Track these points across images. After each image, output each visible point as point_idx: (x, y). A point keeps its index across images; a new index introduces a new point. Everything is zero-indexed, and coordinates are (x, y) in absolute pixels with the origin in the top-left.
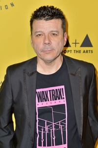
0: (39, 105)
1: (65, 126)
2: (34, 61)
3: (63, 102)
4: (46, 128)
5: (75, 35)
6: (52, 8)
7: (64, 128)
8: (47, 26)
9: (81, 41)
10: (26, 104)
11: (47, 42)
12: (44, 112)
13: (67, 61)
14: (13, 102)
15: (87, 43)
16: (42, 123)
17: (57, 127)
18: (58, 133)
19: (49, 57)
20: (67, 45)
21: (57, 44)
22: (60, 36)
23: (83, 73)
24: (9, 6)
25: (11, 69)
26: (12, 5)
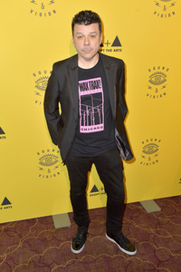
0: (81, 93)
1: (102, 110)
2: (75, 58)
3: (100, 90)
4: (88, 112)
5: (109, 37)
6: (90, 12)
7: (101, 111)
8: (87, 29)
9: (112, 42)
10: (71, 92)
11: (87, 43)
12: (85, 99)
13: (102, 58)
14: (59, 92)
15: (117, 43)
16: (83, 108)
17: (95, 110)
18: (96, 115)
19: (88, 56)
20: (102, 45)
21: (94, 44)
22: (97, 37)
23: (115, 68)
24: (52, 13)
25: (57, 65)
26: (54, 12)
